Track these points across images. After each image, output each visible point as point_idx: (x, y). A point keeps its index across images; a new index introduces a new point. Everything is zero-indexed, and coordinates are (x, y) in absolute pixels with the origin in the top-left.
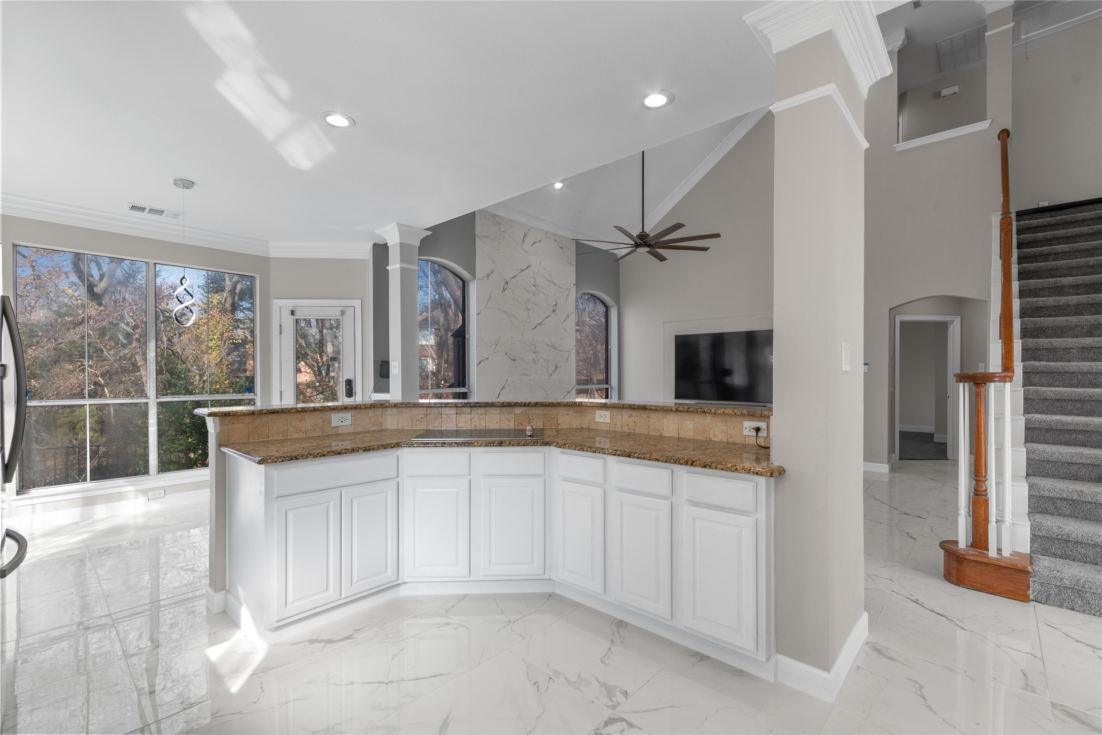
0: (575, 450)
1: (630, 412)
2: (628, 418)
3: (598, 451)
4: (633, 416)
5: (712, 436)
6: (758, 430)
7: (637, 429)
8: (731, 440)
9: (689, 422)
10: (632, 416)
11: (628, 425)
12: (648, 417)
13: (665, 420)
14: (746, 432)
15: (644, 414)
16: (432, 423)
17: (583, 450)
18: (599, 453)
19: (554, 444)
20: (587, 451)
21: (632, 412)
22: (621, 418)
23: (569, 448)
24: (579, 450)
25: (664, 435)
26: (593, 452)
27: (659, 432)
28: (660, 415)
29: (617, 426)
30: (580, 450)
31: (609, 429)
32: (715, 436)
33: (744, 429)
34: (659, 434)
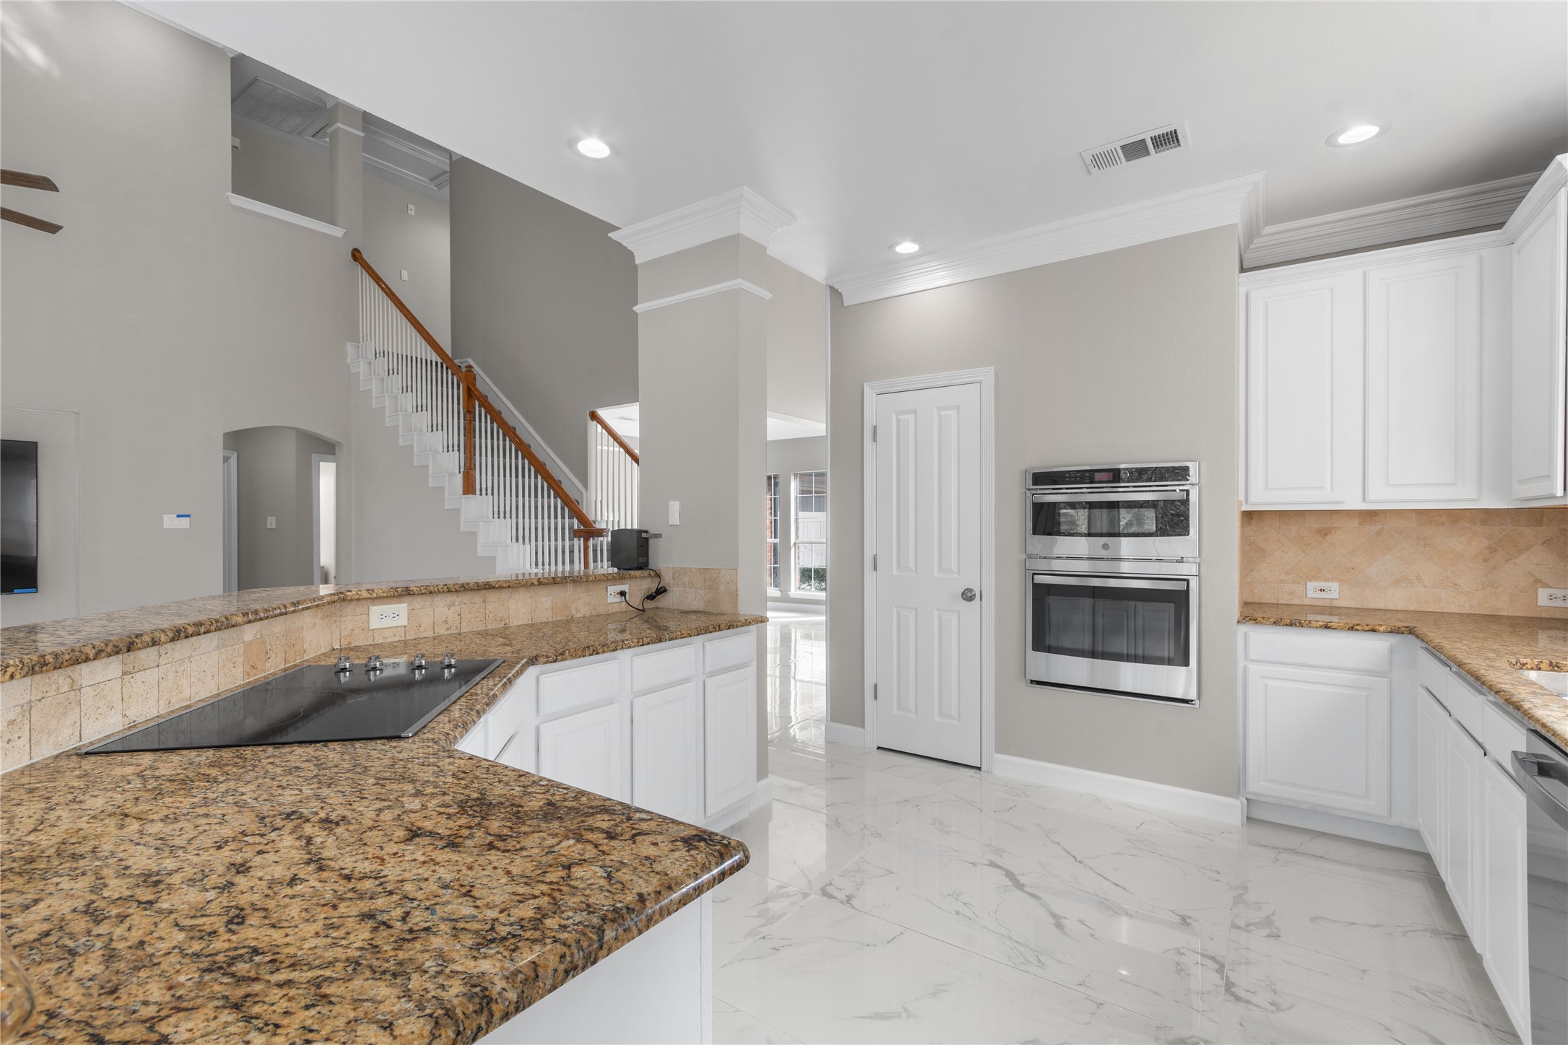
0: (584, 656)
1: (450, 598)
2: (446, 610)
3: (620, 647)
4: (457, 603)
5: (575, 613)
6: (623, 594)
7: (464, 624)
8: (594, 613)
9: (546, 598)
10: (453, 605)
11: (446, 622)
12: (485, 601)
13: (512, 601)
14: (611, 599)
15: (477, 598)
16: (50, 734)
17: (597, 653)
18: (622, 648)
19: (543, 659)
20: (604, 652)
21: (454, 597)
22: (431, 613)
23: (572, 657)
24: (590, 655)
25: (511, 624)
26: (613, 651)
27: (503, 623)
28: (504, 595)
29: (422, 629)
30: (592, 655)
31: (403, 638)
32: (577, 611)
33: (609, 595)
34: (502, 626)
